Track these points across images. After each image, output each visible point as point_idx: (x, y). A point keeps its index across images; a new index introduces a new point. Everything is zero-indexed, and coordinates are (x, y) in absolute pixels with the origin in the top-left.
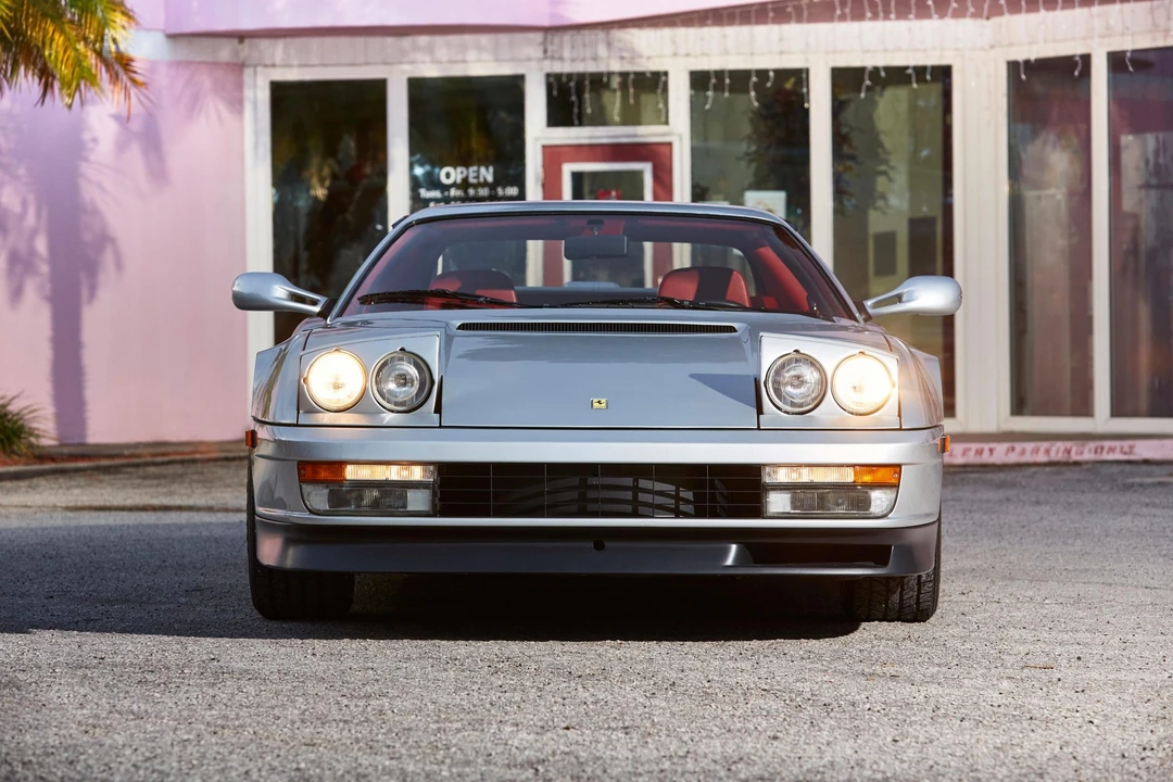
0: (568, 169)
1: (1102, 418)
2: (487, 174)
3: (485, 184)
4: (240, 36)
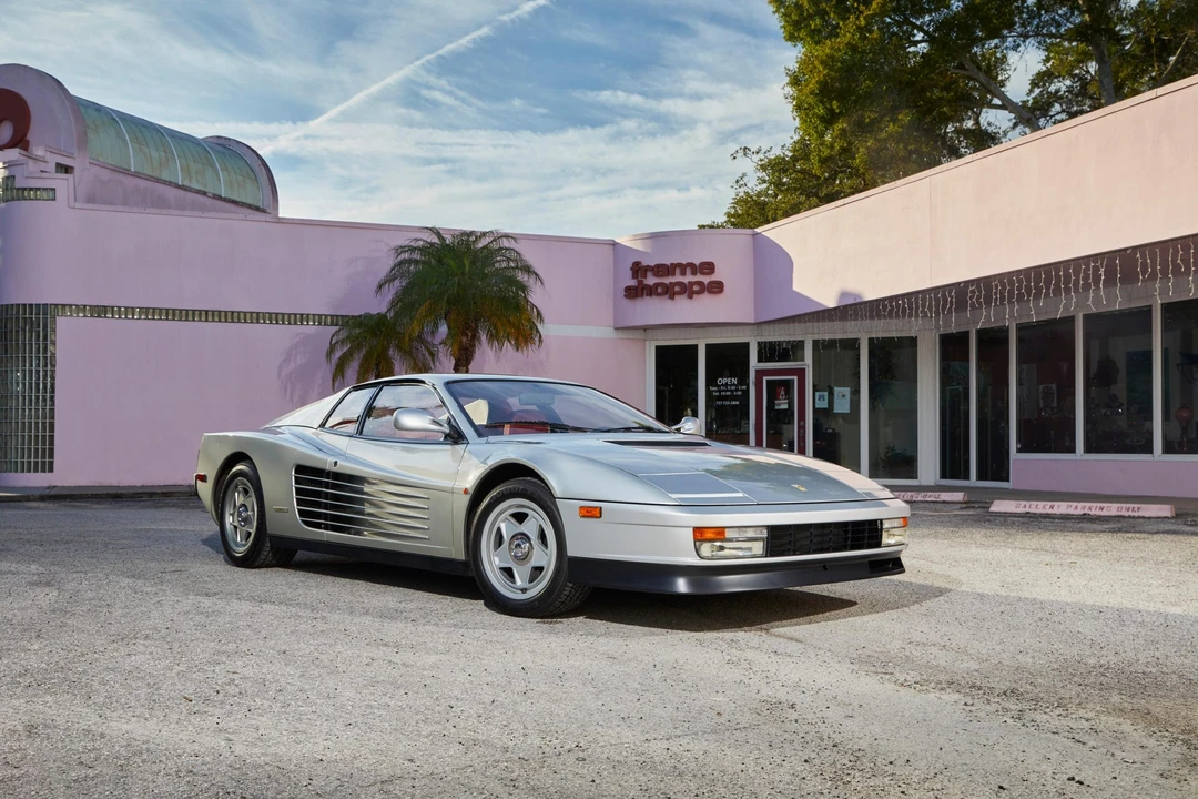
0: (765, 379)
1: (973, 481)
2: (735, 381)
3: (734, 384)
4: (645, 329)
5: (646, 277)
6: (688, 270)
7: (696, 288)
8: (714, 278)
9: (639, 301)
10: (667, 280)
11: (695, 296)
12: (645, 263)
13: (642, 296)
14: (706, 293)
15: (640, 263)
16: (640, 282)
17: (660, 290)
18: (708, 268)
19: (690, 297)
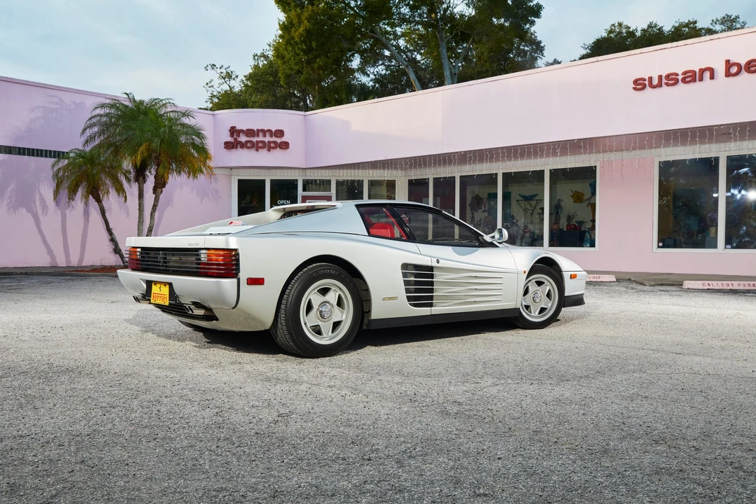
2: (288, 202)
4: (231, 168)
5: (239, 136)
6: (268, 134)
7: (272, 145)
8: (284, 139)
9: (234, 151)
10: (255, 139)
11: (272, 150)
12: (239, 128)
13: (237, 148)
14: (278, 148)
15: (235, 127)
16: (236, 139)
17: (249, 145)
18: (280, 133)
19: (269, 150)
